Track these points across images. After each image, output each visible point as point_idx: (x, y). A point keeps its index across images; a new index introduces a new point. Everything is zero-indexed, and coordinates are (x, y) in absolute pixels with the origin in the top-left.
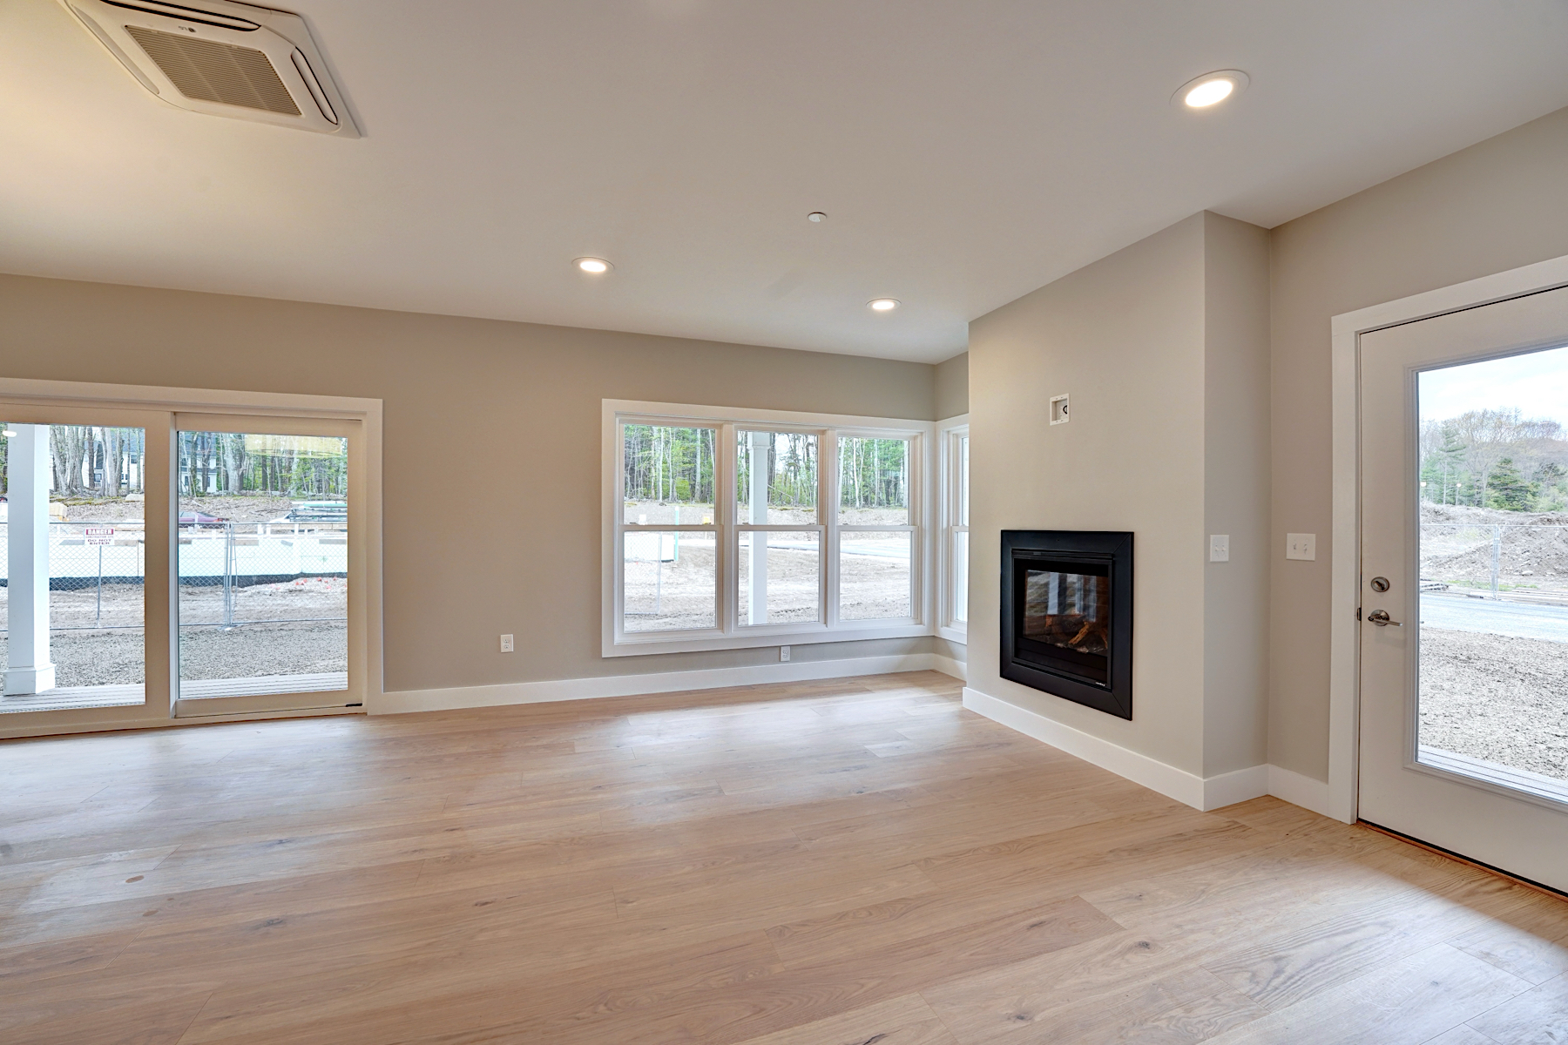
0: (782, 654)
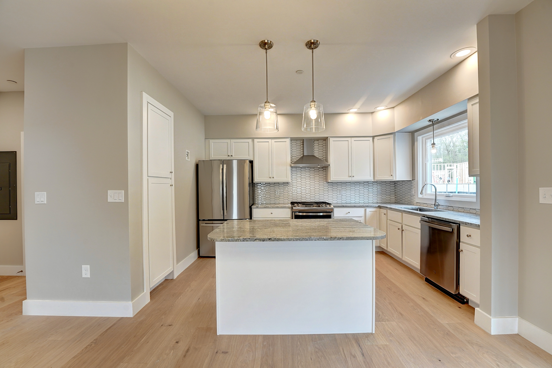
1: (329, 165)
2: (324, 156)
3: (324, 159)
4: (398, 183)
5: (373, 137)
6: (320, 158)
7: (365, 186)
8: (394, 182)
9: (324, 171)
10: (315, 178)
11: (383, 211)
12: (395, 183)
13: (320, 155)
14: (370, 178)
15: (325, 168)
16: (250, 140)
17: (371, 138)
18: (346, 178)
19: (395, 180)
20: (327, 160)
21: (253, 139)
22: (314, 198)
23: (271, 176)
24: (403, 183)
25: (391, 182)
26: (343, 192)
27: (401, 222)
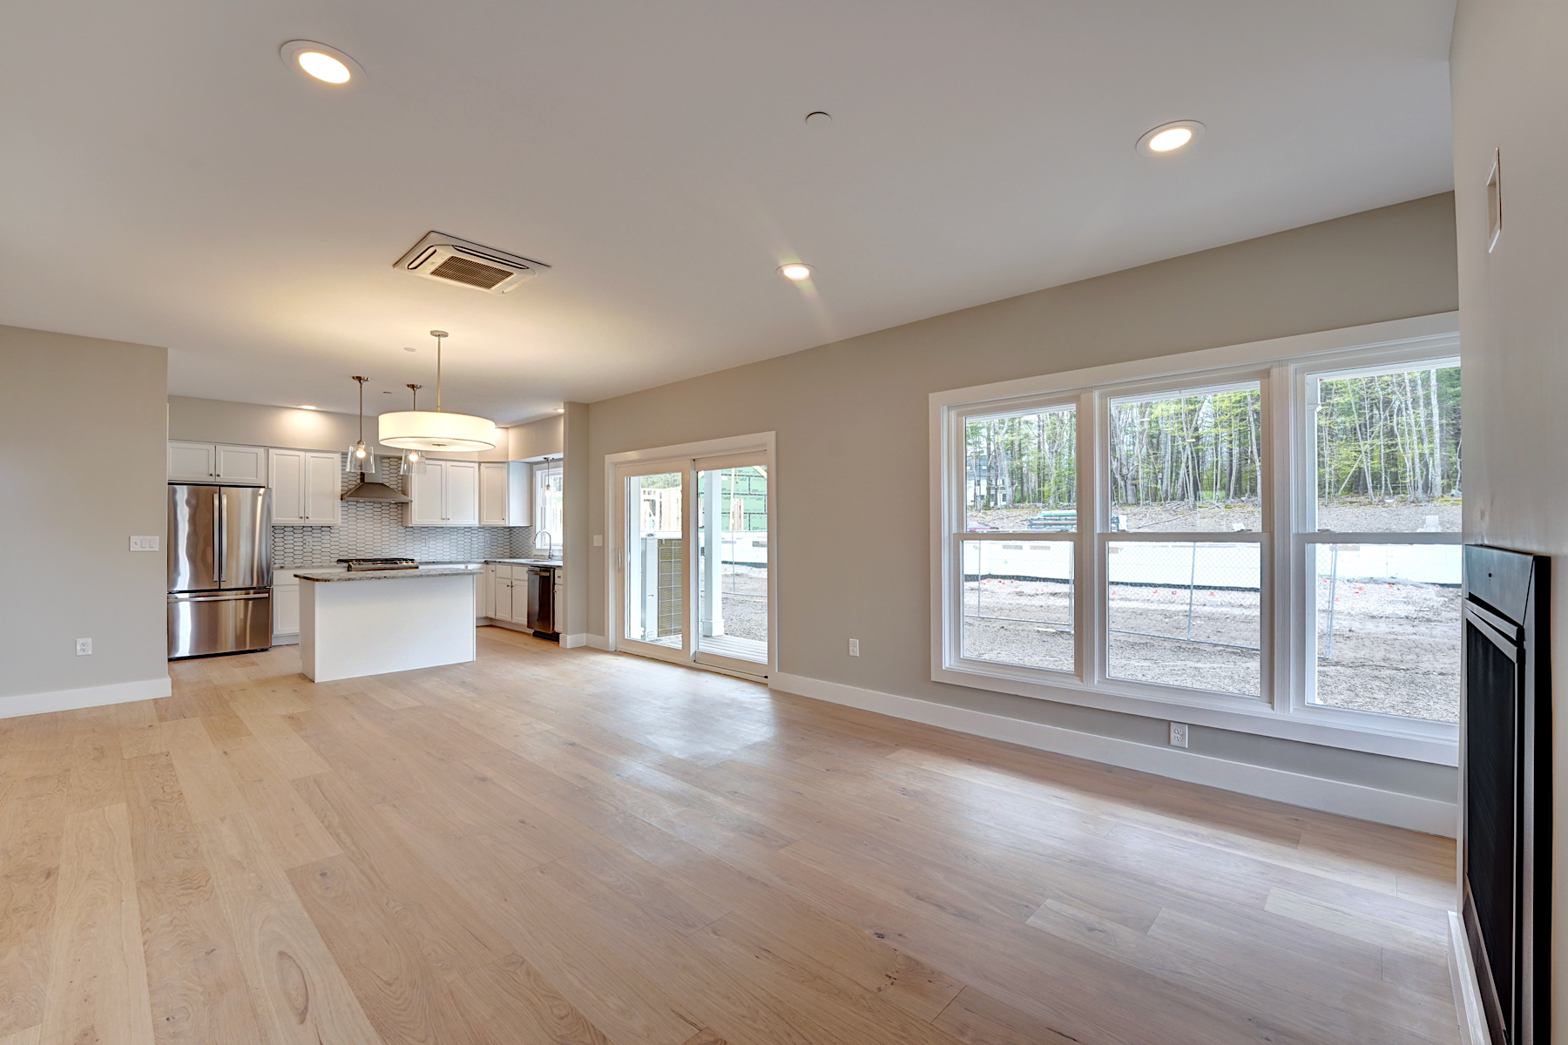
0: (1173, 735)
1: (412, 501)
2: (400, 485)
3: (400, 489)
4: (515, 530)
5: (480, 463)
6: (391, 487)
7: (466, 534)
8: (509, 528)
9: (399, 508)
10: (383, 519)
11: (491, 567)
12: (511, 528)
13: (391, 483)
14: (475, 523)
15: (404, 506)
16: (261, 451)
17: (477, 464)
18: (436, 521)
19: (507, 525)
20: (404, 492)
21: (267, 448)
22: (380, 553)
23: (302, 515)
24: (521, 530)
25: (505, 528)
26: (431, 543)
27: (510, 577)
